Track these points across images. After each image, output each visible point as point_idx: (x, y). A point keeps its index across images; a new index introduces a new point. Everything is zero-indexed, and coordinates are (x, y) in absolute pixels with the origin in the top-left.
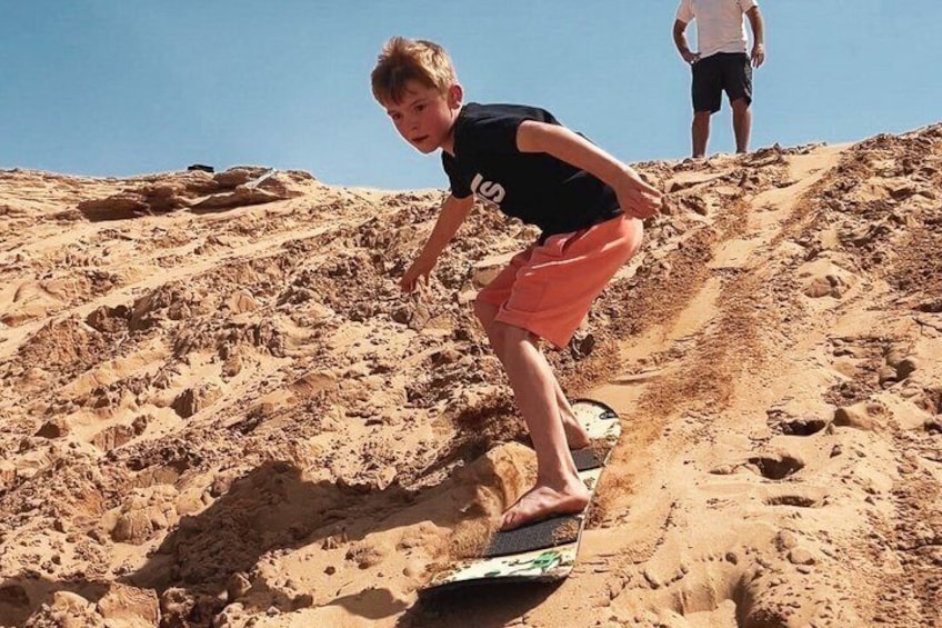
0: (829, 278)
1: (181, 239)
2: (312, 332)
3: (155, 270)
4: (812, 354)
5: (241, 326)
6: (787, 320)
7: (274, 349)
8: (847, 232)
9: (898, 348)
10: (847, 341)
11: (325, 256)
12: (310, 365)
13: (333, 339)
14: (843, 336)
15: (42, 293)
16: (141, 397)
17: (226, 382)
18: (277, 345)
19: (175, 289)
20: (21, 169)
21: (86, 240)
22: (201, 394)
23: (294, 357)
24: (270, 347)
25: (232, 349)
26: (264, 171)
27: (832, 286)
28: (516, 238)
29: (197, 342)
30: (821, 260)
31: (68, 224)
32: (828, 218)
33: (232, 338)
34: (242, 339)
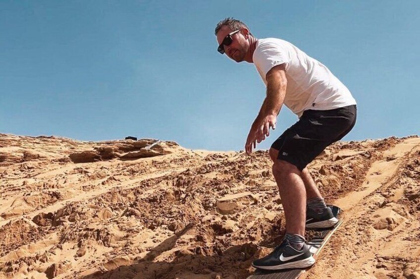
0: (388, 219)
1: (102, 175)
2: (125, 234)
3: (80, 192)
4: (363, 266)
5: (91, 230)
6: (358, 244)
7: (106, 242)
8: (409, 190)
9: (410, 266)
10: (385, 259)
11: (154, 190)
12: (120, 252)
13: (134, 238)
14: (384, 256)
15: (24, 203)
16: (30, 267)
17: (76, 260)
18: (107, 240)
19: (74, 206)
20: (54, 136)
21: (68, 172)
22: (60, 267)
23: (114, 247)
24: (103, 241)
25: (85, 242)
26: (155, 141)
27: (389, 224)
28: (246, 184)
29: (69, 237)
30: (387, 207)
31: (64, 164)
32: (402, 182)
33: (86, 236)
34: (91, 237)
